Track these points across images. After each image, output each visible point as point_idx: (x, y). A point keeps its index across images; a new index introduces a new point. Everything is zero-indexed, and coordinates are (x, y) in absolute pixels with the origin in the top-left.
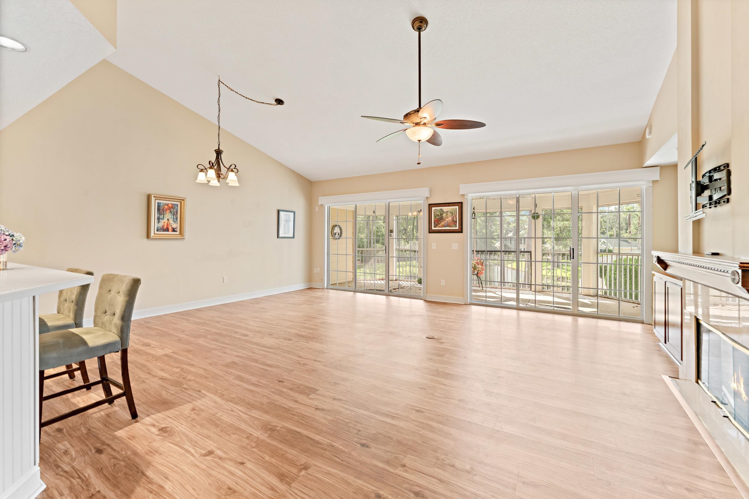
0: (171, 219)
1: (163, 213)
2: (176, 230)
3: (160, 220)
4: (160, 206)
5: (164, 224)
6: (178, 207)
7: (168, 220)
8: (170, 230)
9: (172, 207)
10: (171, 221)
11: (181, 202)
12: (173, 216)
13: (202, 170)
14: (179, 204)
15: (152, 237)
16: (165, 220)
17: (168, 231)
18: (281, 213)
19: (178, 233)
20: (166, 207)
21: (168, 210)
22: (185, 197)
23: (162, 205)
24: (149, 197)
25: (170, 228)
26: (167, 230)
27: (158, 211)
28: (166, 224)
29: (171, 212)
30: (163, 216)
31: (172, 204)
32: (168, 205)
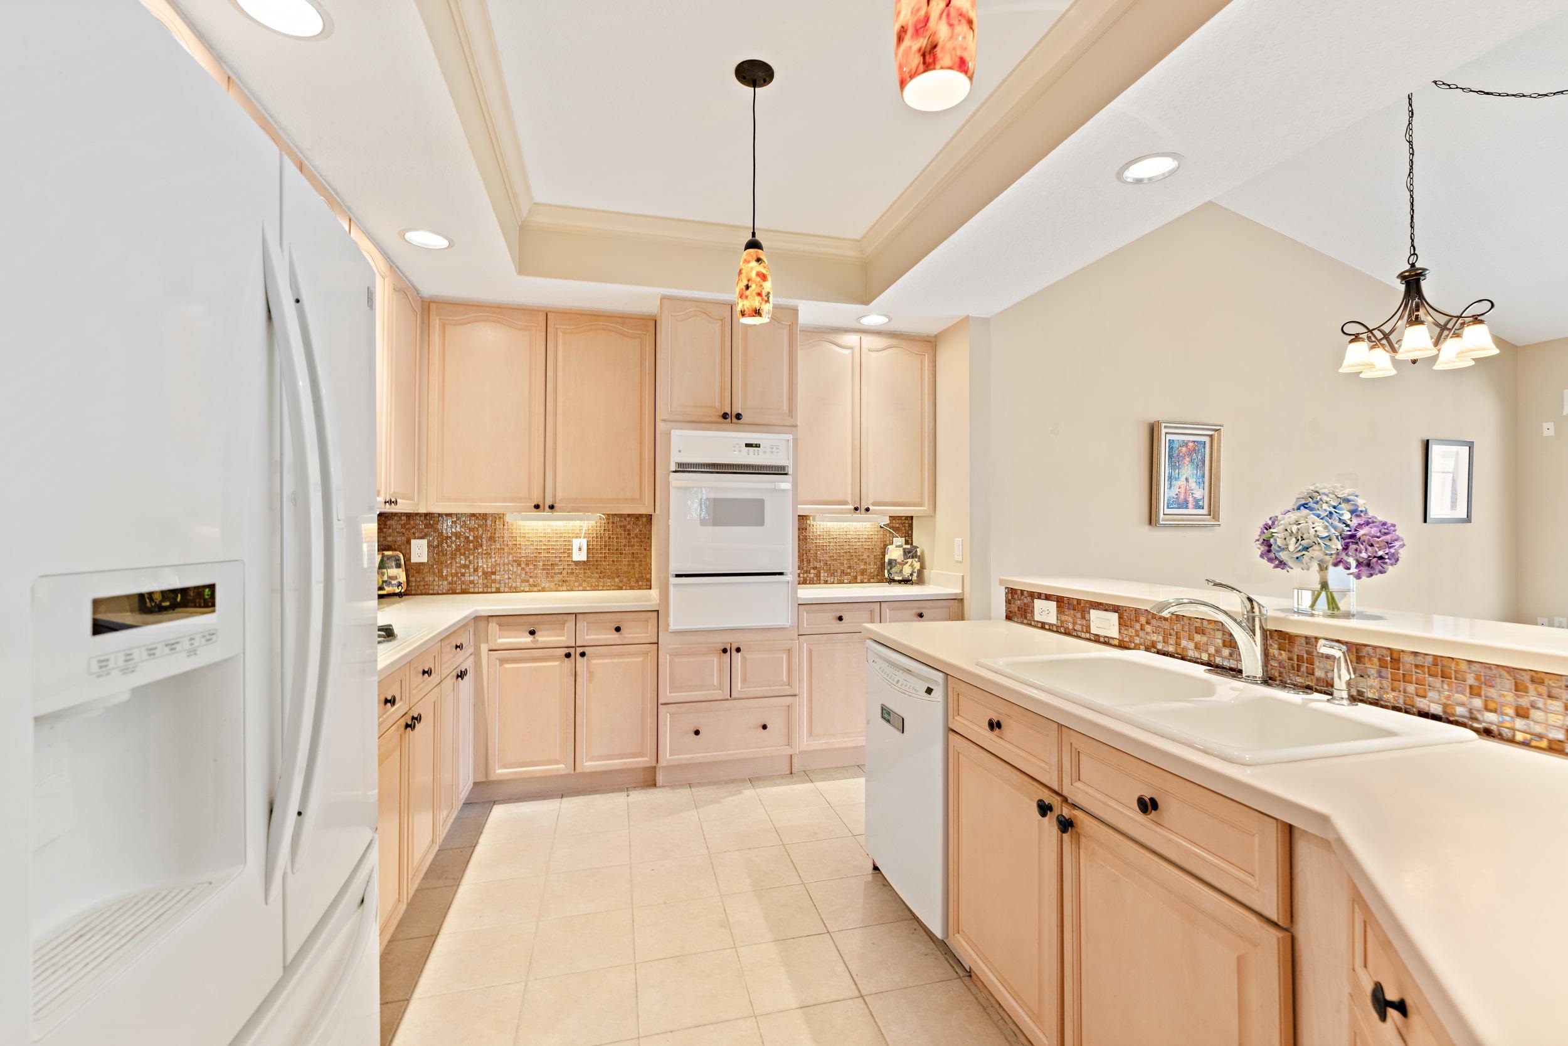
0: (1193, 477)
1: (1177, 464)
2: (1201, 503)
3: (1174, 482)
4: (1172, 448)
5: (1179, 490)
6: (1204, 448)
7: (1187, 479)
8: (1190, 505)
9: (1194, 450)
10: (1192, 482)
11: (1211, 436)
12: (1195, 472)
13: (1356, 338)
14: (1207, 439)
15: (1161, 523)
16: (1182, 482)
17: (1187, 507)
18: (1435, 450)
19: (1205, 511)
20: (1184, 449)
21: (1187, 456)
22: (1220, 423)
23: (1176, 445)
24: (1153, 431)
25: (1190, 499)
26: (1184, 505)
27: (1169, 460)
28: (1182, 490)
29: (1192, 461)
30: (1177, 471)
31: (1194, 442)
32: (1186, 444)
